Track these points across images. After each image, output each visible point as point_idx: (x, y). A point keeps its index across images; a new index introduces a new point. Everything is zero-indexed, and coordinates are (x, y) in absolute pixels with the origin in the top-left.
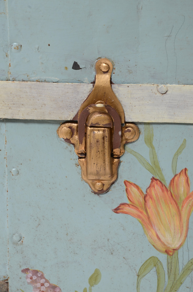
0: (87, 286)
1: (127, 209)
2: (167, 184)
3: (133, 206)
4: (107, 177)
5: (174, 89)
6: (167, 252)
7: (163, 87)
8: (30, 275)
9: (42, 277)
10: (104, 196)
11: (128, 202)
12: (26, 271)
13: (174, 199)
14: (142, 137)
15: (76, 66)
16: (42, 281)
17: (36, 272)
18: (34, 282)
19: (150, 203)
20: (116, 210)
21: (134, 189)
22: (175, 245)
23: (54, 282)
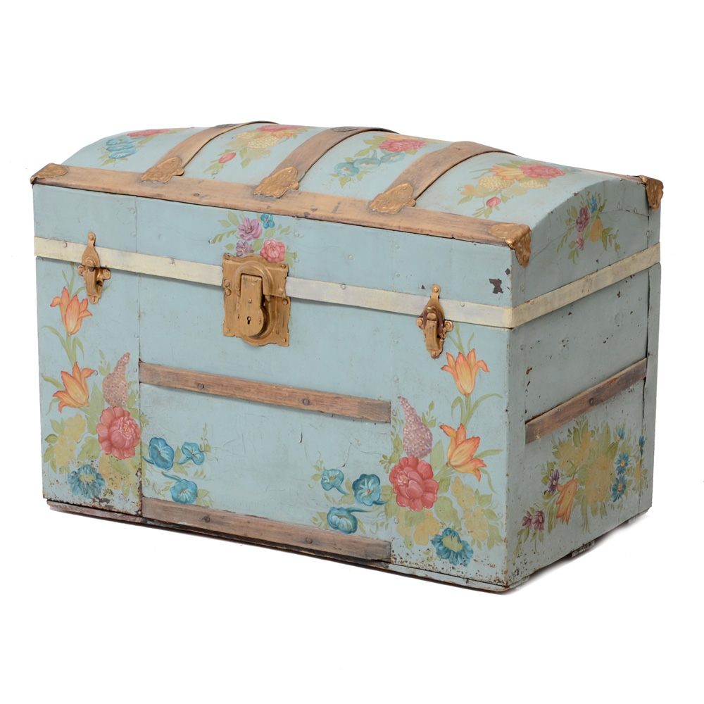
0: (428, 410)
1: (447, 368)
2: (466, 356)
3: (450, 367)
4: (436, 349)
5: (468, 304)
6: (465, 395)
7: (462, 303)
8: (401, 400)
9: (407, 402)
10: (437, 360)
11: (447, 364)
12: (399, 397)
13: (469, 365)
14: (454, 330)
15: (423, 287)
16: (407, 404)
17: (404, 399)
18: (403, 404)
19: (458, 366)
20: (442, 369)
21: (451, 358)
22: (469, 391)
23: (412, 406)
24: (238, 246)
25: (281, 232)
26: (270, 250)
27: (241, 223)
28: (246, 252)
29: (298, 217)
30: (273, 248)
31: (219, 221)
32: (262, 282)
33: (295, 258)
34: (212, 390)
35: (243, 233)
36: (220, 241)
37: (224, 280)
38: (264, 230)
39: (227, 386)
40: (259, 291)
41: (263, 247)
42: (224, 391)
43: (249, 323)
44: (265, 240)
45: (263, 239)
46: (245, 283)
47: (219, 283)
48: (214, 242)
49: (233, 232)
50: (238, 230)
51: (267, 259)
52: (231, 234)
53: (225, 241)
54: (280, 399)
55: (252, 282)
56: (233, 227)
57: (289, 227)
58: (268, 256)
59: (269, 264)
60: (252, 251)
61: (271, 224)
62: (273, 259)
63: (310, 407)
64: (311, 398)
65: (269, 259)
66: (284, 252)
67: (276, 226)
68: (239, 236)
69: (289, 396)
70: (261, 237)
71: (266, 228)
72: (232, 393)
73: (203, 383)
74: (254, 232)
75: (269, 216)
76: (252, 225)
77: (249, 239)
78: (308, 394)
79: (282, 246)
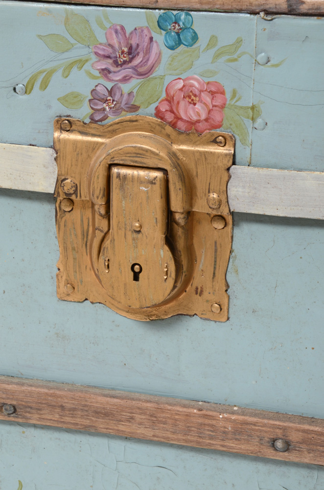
24: (95, 97)
25: (217, 56)
26: (182, 104)
27: (103, 40)
28: (117, 111)
29: (267, 13)
30: (191, 97)
31: (39, 36)
32: (167, 181)
33: (253, 119)
34: (36, 416)
35: (107, 64)
36: (44, 86)
37: (60, 182)
38: (167, 53)
39: (74, 409)
40: (157, 202)
41: (164, 95)
42: (68, 419)
43: (136, 277)
44: (168, 80)
45: (162, 78)
46: (122, 187)
47: (47, 186)
48: (27, 90)
49: (80, 63)
50: (94, 58)
51: (173, 125)
52: (75, 70)
53: (59, 86)
54: (211, 438)
55: (141, 181)
56: (80, 51)
57: (239, 41)
58: (178, 118)
59: (182, 137)
60: (134, 108)
61: (187, 36)
62: (191, 123)
63: (292, 457)
64: (294, 437)
65: (180, 124)
66: (223, 107)
67: (202, 41)
68: (97, 73)
69: (234, 433)
70: (158, 72)
71: (172, 48)
72: (87, 422)
73: (14, 403)
74: (137, 61)
75: (183, 16)
76: (134, 42)
77: (125, 79)
78: (285, 429)
79: (216, 92)
